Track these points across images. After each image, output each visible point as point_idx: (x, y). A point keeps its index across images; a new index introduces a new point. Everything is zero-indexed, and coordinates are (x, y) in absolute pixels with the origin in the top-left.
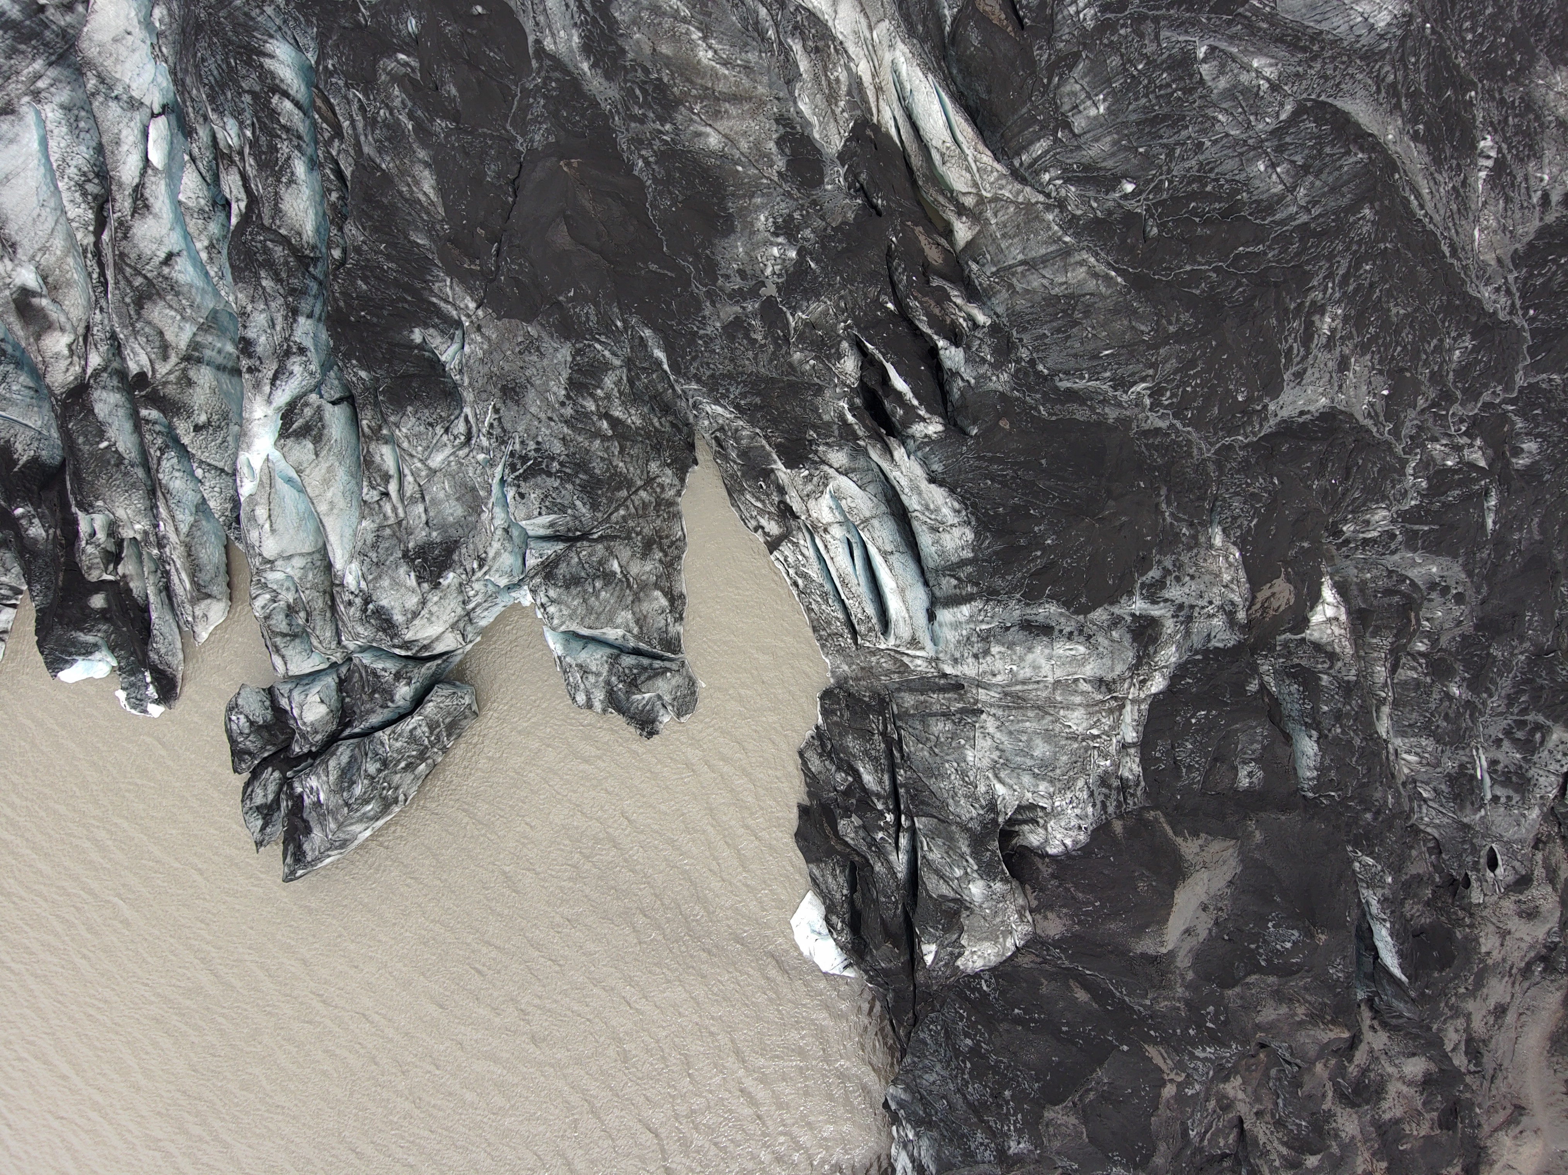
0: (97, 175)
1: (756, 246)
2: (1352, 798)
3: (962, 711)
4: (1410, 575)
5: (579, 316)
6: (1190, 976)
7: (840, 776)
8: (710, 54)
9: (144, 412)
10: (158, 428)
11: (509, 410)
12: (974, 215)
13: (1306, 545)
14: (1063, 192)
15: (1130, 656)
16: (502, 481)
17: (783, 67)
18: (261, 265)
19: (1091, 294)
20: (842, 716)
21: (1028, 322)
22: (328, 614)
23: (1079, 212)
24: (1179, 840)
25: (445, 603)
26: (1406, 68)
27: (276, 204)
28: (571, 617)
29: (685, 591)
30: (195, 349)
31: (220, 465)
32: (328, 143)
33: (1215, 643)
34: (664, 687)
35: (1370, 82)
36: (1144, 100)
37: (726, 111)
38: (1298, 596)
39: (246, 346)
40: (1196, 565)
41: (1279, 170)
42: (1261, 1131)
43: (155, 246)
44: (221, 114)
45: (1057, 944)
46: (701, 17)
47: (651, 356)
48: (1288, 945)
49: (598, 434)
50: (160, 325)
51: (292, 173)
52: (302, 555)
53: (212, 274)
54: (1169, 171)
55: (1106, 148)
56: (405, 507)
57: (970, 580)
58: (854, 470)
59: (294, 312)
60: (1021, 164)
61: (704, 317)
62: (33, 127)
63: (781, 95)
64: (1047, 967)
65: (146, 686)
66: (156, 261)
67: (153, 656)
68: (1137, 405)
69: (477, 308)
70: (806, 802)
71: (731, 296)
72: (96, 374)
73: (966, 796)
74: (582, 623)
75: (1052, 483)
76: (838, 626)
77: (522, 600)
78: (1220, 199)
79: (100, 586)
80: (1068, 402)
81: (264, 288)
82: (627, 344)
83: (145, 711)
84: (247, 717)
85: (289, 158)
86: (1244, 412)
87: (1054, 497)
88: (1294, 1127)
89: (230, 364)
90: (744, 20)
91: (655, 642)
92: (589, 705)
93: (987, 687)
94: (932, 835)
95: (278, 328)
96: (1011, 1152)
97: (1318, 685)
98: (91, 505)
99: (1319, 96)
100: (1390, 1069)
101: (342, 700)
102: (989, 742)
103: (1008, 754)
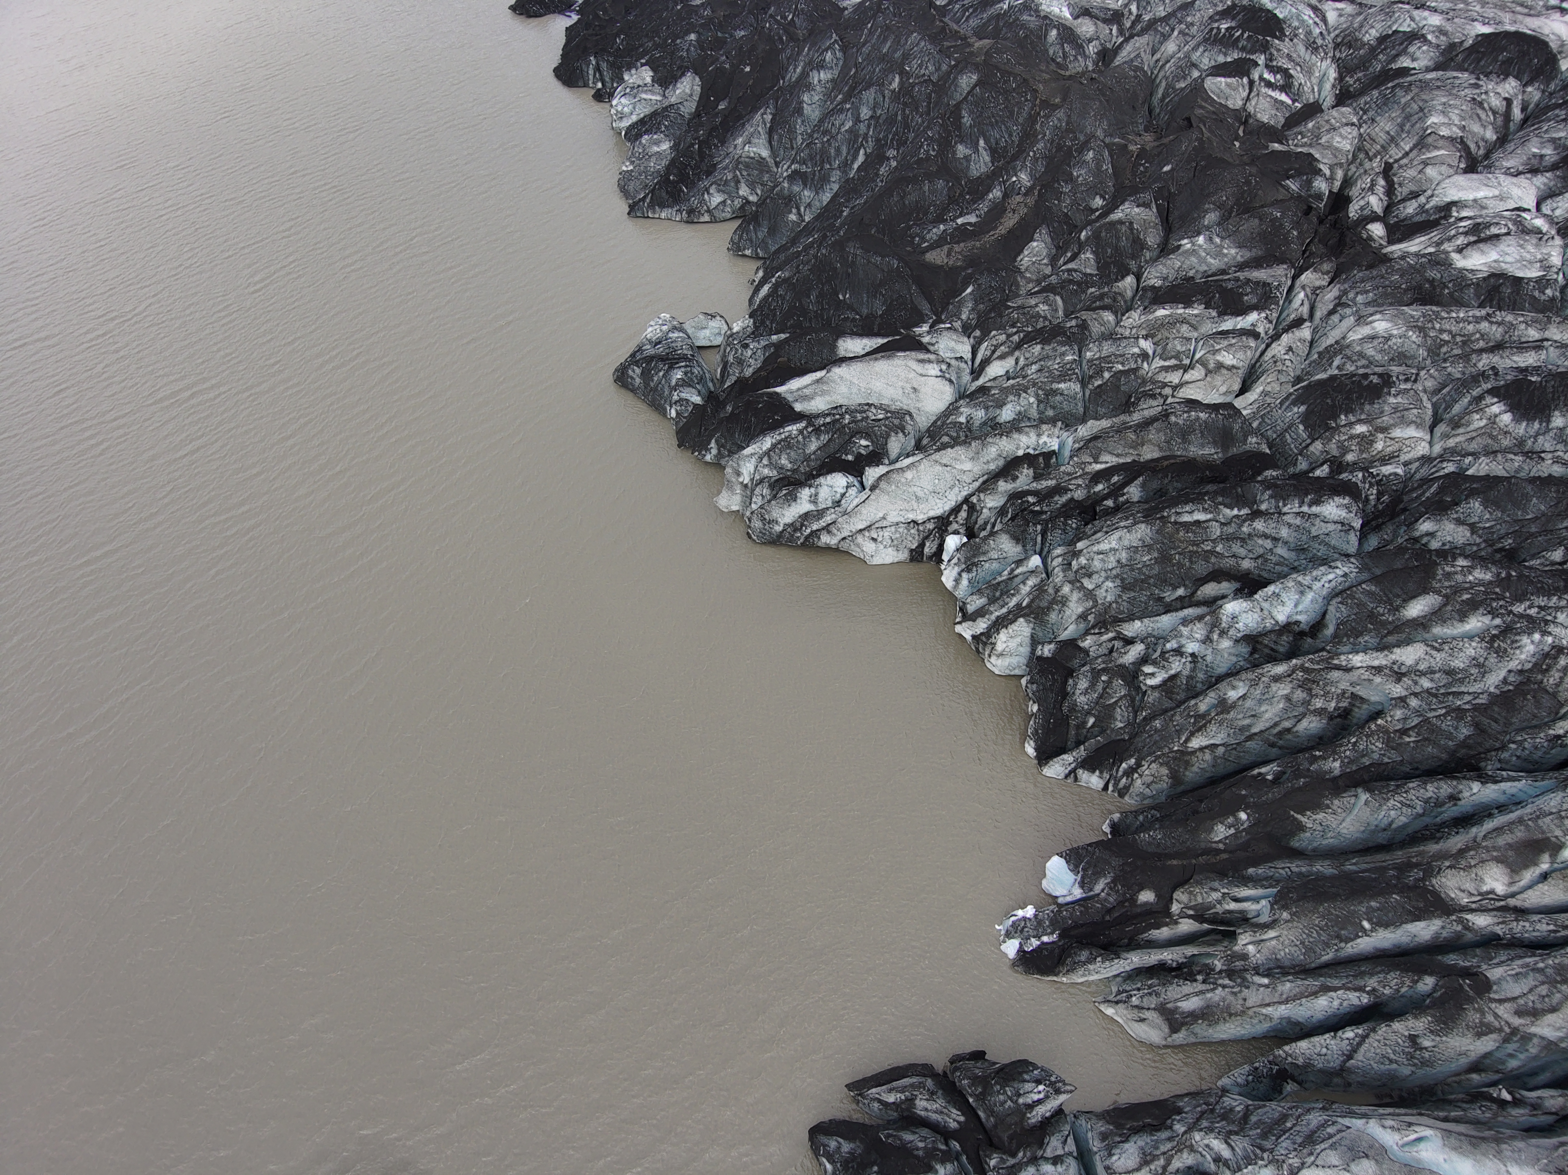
30: (1523, 1037)
65: (1037, 936)
83: (1008, 935)
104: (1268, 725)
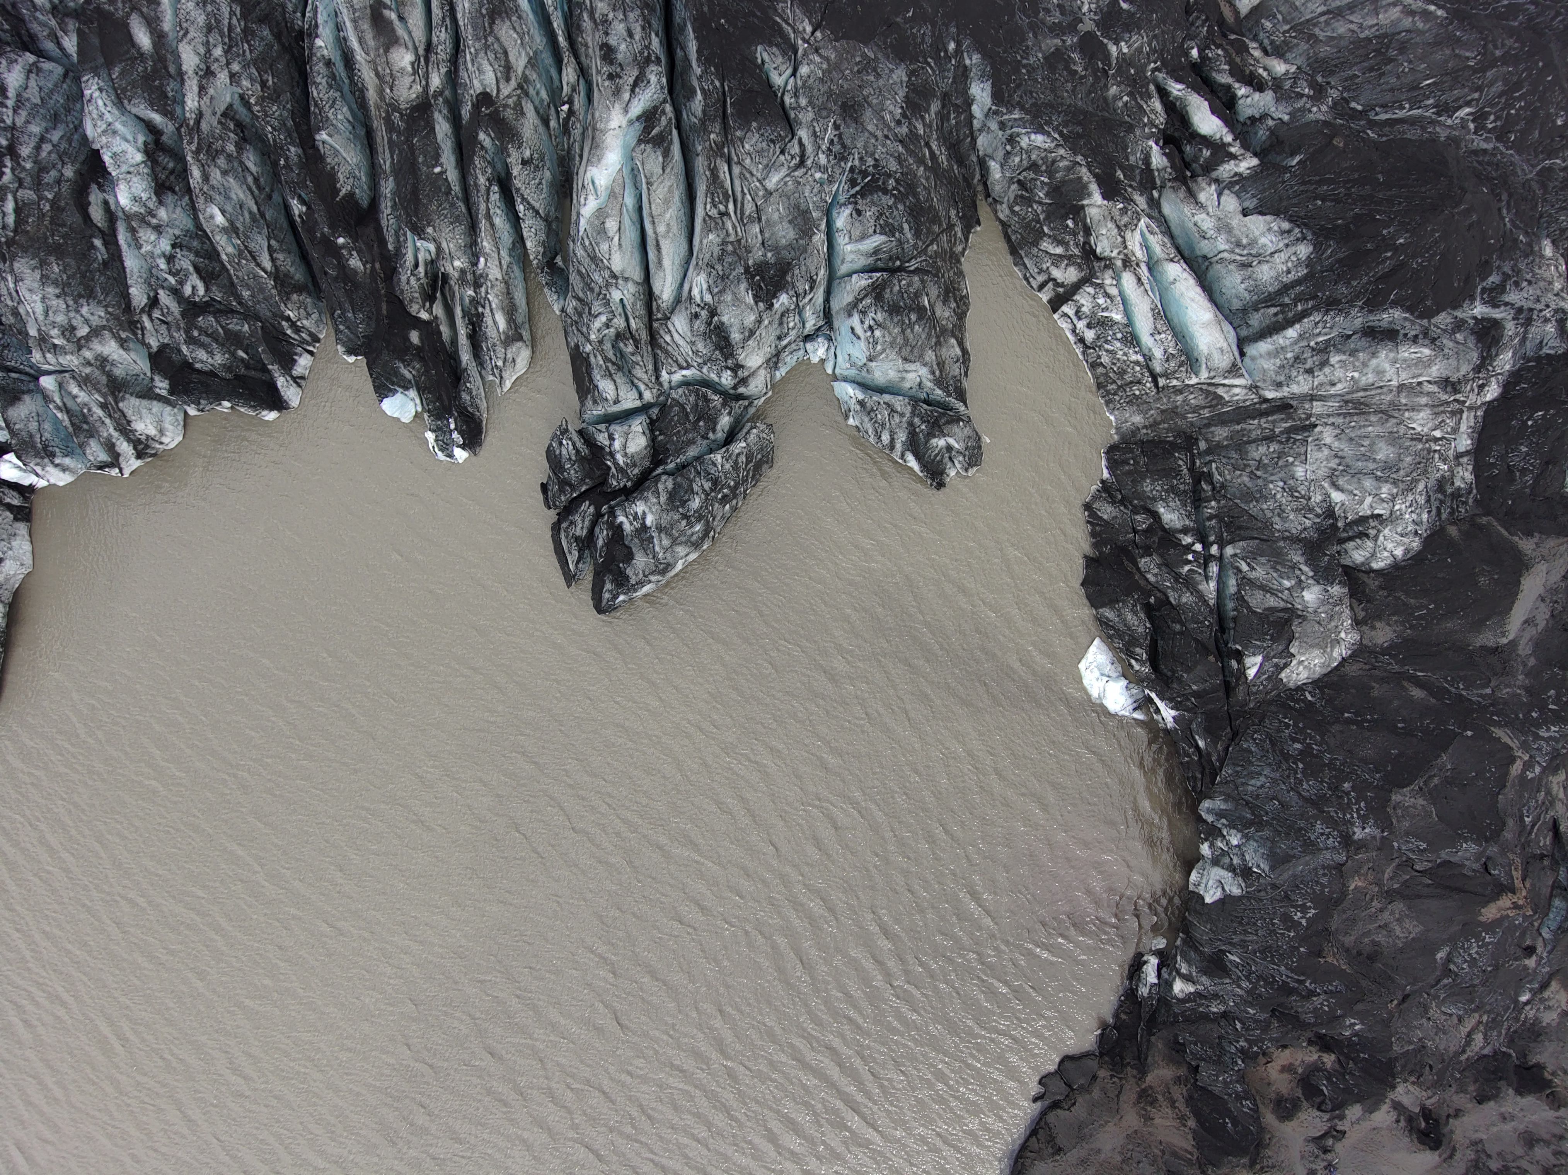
3: (1288, 431)
5: (914, 38)
7: (1139, 518)
9: (483, 135)
10: (490, 156)
11: (848, 127)
15: (1474, 357)
19: (1407, 31)
20: (1136, 463)
21: (1335, 66)
22: (650, 348)
24: (1516, 539)
25: (770, 331)
28: (892, 344)
29: (969, 349)
30: (525, 81)
33: (1547, 350)
34: (959, 433)
39: (608, 53)
40: (1532, 272)
45: (1385, 651)
47: (966, 93)
49: (922, 162)
50: (506, 44)
52: (634, 281)
56: (743, 226)
57: (1297, 300)
61: (1027, 47)
64: (1377, 672)
65: (451, 432)
67: (465, 396)
68: (1462, 128)
69: (814, 32)
70: (1094, 552)
71: (1051, 30)
72: (435, 96)
73: (1296, 510)
75: (1394, 191)
76: (1135, 373)
77: (811, 355)
79: (417, 323)
82: (951, 73)
83: (451, 456)
84: (574, 444)
87: (1400, 203)
91: (951, 389)
92: (892, 447)
93: (1322, 399)
94: (1250, 557)
95: (637, 37)
96: (1356, 837)
98: (422, 230)
101: (653, 440)
102: (1326, 452)
103: (1348, 460)
104: (250, 197)
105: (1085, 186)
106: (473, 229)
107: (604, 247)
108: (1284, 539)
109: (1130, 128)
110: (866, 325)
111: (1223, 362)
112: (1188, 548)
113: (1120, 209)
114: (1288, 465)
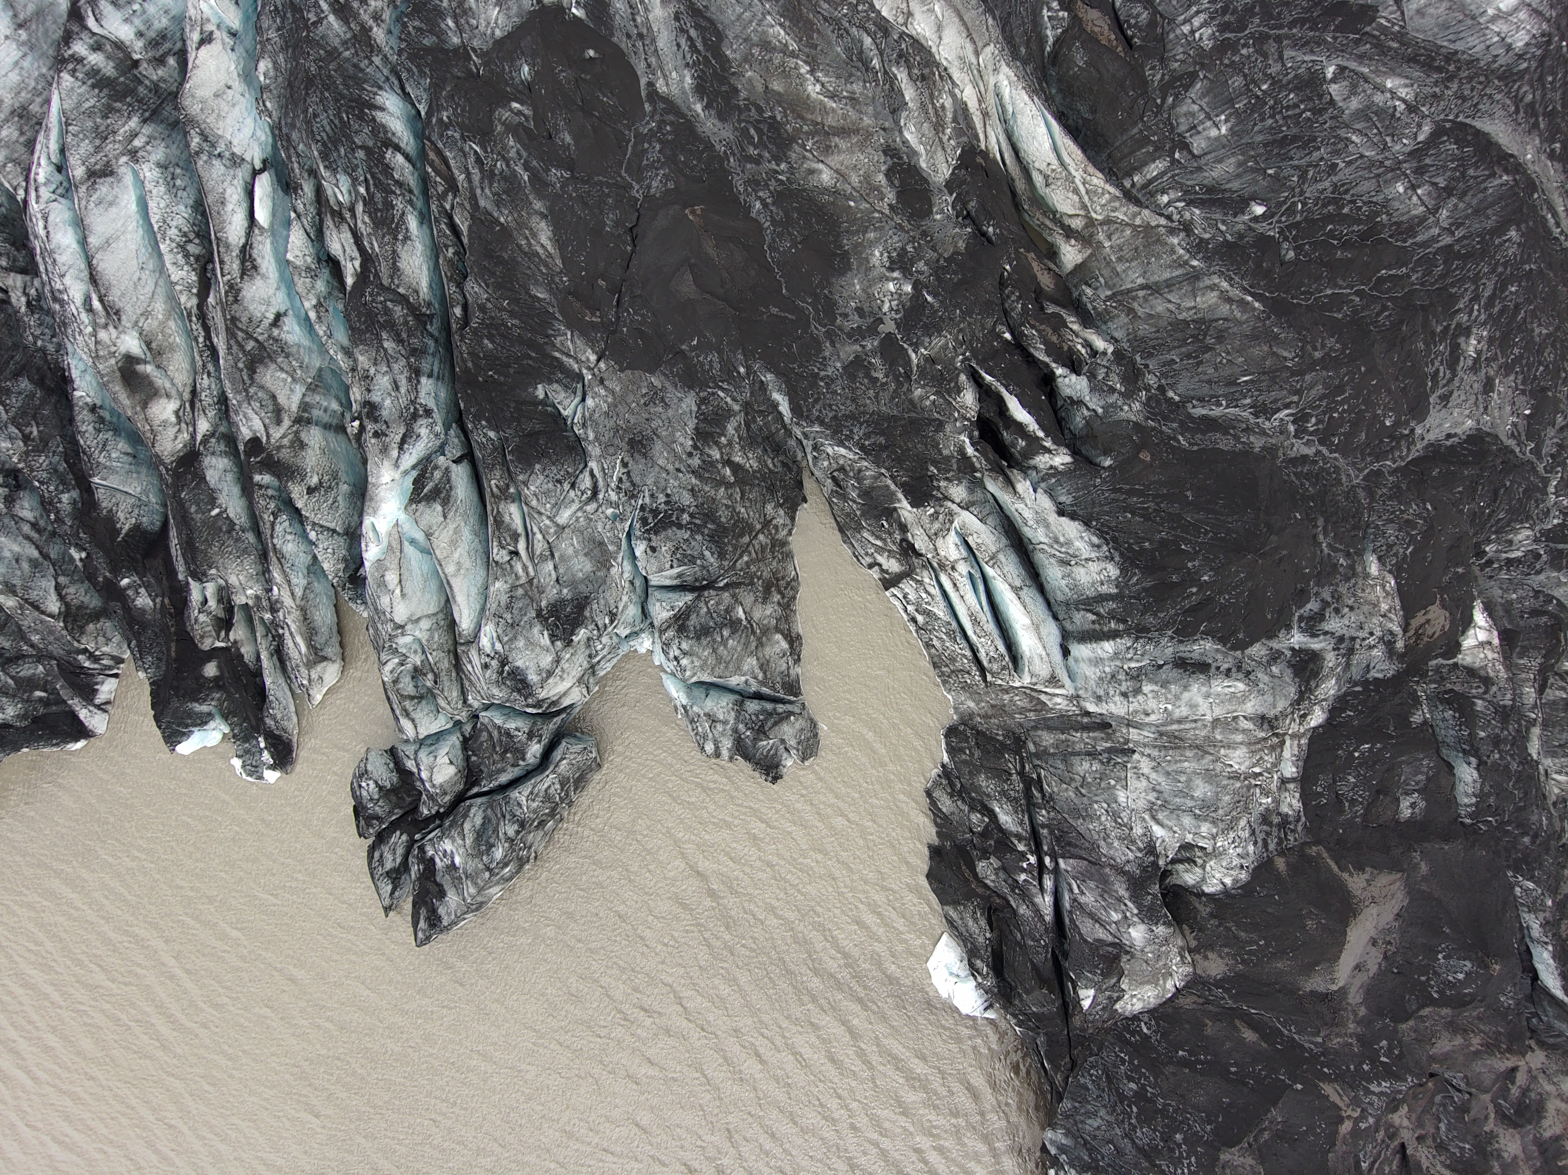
0: (198, 235)
1: (872, 283)
2: (1509, 823)
3: (1109, 750)
4: (1556, 594)
5: (702, 365)
6: (1362, 1011)
7: (975, 817)
8: (818, 88)
9: (257, 478)
10: (270, 492)
11: (637, 463)
12: (1084, 238)
13: (1460, 570)
14: (1187, 215)
15: (1292, 691)
16: (629, 535)
17: (888, 96)
18: (383, 327)
19: (1225, 319)
20: (972, 755)
21: (1154, 347)
22: (454, 674)
23: (1207, 236)
24: (1345, 875)
25: (575, 659)
26: (1544, 88)
27: (394, 263)
28: (702, 668)
29: (801, 632)
30: (304, 411)
31: (332, 525)
32: (442, 197)
33: (1374, 674)
34: (789, 731)
35: (1508, 102)
36: (1270, 121)
37: (836, 146)
38: (1453, 622)
39: (371, 410)
40: (1354, 595)
41: (1419, 191)
42: (1423, 1155)
43: (264, 308)
44: (334, 171)
45: (1218, 984)
46: (807, 50)
47: (769, 400)
48: (1461, 976)
49: (722, 482)
50: (273, 388)
51: (407, 229)
52: (428, 616)
53: (321, 333)
54: (1302, 193)
55: (1231, 170)
56: (535, 565)
57: (1112, 615)
58: (973, 504)
59: (416, 373)
60: (1133, 185)
61: (824, 358)
62: (131, 188)
63: (887, 125)
64: (1210, 1007)
65: (261, 751)
66: (266, 323)
67: (269, 722)
68: (1281, 433)
69: (598, 361)
70: (936, 841)
71: (850, 335)
72: (205, 440)
73: (1119, 839)
74: (712, 673)
75: (1202, 516)
76: (966, 663)
77: (638, 648)
78: (1359, 222)
79: (214, 653)
80: (1208, 431)
81: (385, 350)
82: (748, 390)
83: (261, 778)
84: (376, 782)
85: (403, 214)
86: (1392, 437)
88: (1457, 1151)
89: (335, 422)
90: (848, 50)
91: (778, 686)
92: (717, 754)
93: (1138, 726)
94: (1082, 877)
95: (403, 390)
97: (1473, 710)
98: (205, 574)
99: (1457, 116)
100: (1549, 1088)
101: (467, 759)
102: (1144, 783)
103: (1166, 795)
104: (28, 545)
105: (893, 494)
106: (264, 557)
107: (384, 602)
108: (1112, 867)
109: (940, 426)
110: (671, 656)
111: (1044, 672)
112: (1023, 856)
113: (931, 515)
114: (1110, 788)
